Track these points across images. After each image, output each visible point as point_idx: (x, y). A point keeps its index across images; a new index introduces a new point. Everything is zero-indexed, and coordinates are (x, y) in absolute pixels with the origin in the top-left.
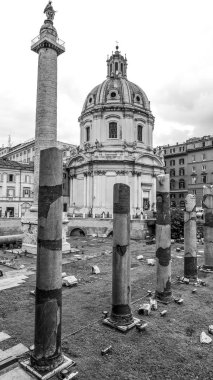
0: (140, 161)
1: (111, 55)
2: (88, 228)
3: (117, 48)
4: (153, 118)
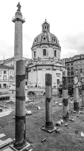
0: (56, 65)
1: (43, 23)
2: (35, 92)
3: (46, 20)
4: (60, 47)
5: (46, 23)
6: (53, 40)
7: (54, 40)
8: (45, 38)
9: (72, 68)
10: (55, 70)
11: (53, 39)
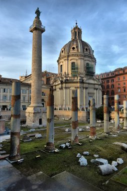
0: (87, 82)
1: (73, 28)
2: (60, 115)
3: (76, 24)
4: (95, 59)
5: (76, 28)
6: (85, 50)
7: (87, 50)
8: (74, 48)
9: (113, 85)
10: (86, 88)
11: (86, 48)
